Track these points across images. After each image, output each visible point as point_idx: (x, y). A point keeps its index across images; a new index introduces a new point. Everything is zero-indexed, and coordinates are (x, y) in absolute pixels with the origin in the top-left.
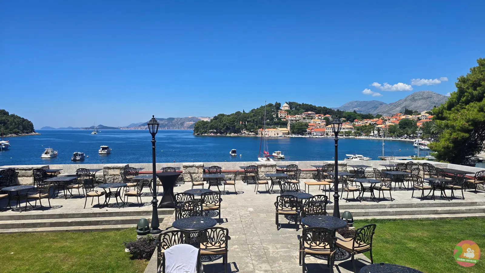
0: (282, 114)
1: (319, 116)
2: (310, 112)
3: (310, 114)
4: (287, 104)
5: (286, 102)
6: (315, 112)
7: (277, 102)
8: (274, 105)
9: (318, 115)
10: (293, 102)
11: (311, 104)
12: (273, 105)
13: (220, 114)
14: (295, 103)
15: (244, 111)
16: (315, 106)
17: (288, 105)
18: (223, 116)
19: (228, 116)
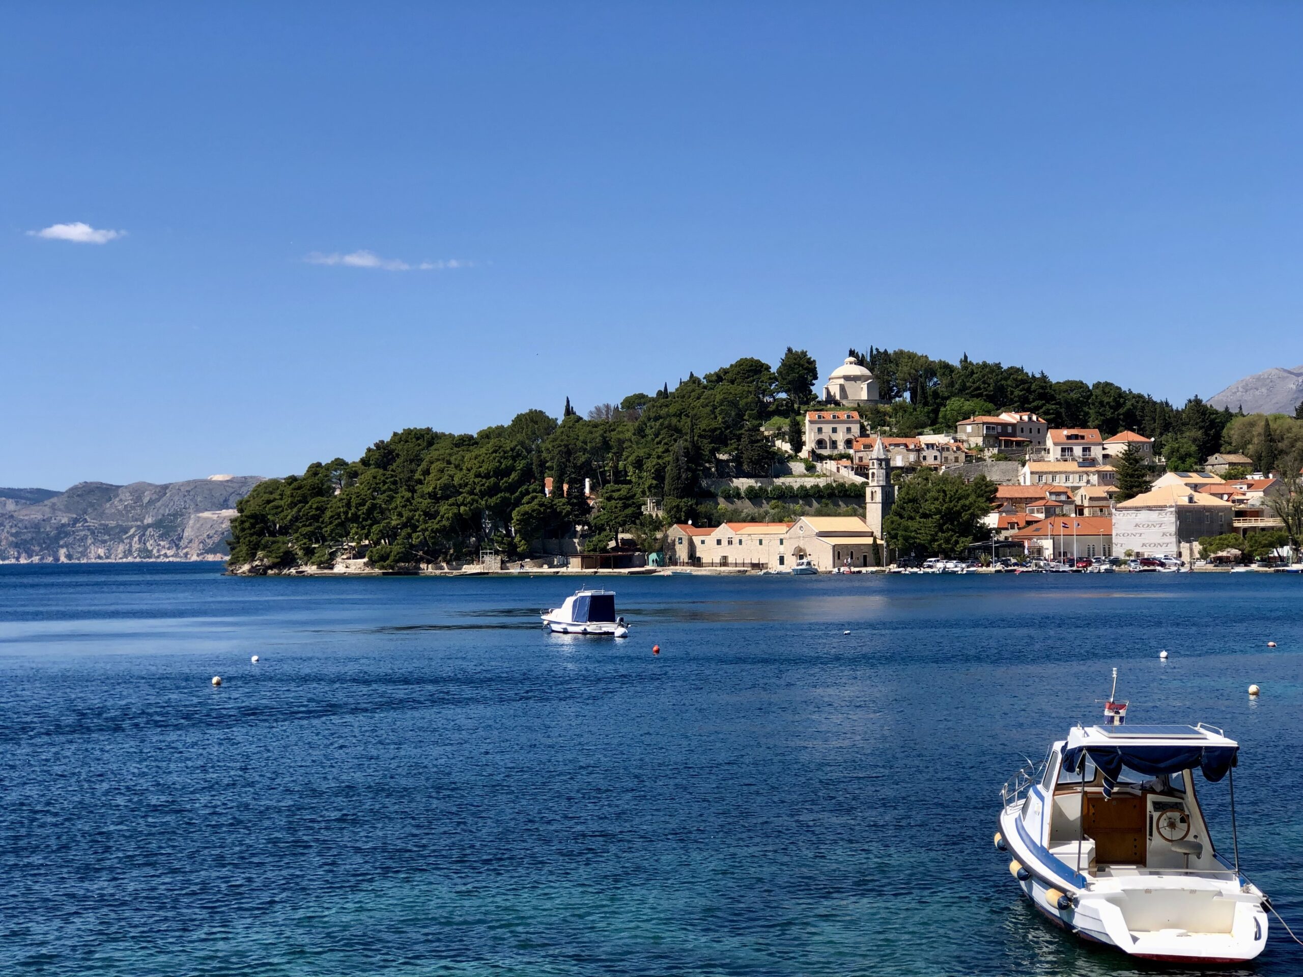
0: (827, 428)
1: (1069, 437)
2: (1008, 417)
3: (1013, 426)
4: (861, 362)
5: (852, 353)
6: (1046, 413)
7: (790, 350)
8: (774, 370)
9: (1066, 432)
10: (900, 354)
11: (1019, 366)
12: (768, 368)
13: (408, 432)
14: (911, 356)
15: (569, 411)
16: (1044, 377)
17: (864, 371)
18: (430, 444)
19: (465, 442)
